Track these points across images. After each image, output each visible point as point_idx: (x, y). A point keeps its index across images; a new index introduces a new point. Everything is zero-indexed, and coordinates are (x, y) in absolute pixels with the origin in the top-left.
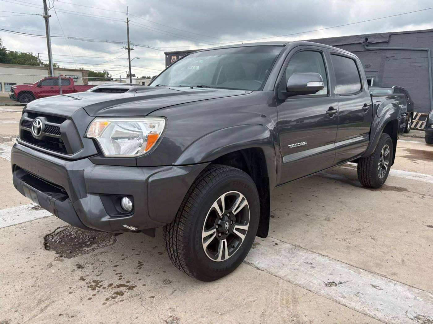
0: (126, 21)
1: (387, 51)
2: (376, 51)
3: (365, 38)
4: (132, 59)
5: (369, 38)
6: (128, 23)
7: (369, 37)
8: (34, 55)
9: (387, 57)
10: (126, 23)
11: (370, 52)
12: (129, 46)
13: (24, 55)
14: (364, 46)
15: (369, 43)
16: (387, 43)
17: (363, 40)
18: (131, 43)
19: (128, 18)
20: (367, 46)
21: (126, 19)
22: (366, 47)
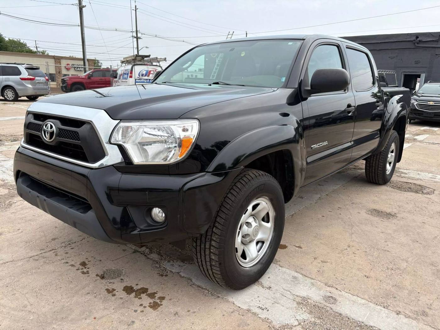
0: (134, 9)
1: (437, 48)
2: (426, 49)
3: (415, 36)
4: (141, 48)
5: (419, 37)
6: (136, 11)
7: (420, 35)
8: (22, 41)
9: (436, 54)
10: (135, 11)
11: (419, 49)
12: (137, 35)
13: (12, 42)
14: (415, 43)
15: (419, 41)
16: (437, 41)
17: (414, 38)
18: (139, 32)
19: (136, 6)
20: (418, 43)
21: (135, 7)
22: (416, 44)
